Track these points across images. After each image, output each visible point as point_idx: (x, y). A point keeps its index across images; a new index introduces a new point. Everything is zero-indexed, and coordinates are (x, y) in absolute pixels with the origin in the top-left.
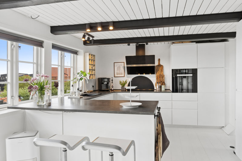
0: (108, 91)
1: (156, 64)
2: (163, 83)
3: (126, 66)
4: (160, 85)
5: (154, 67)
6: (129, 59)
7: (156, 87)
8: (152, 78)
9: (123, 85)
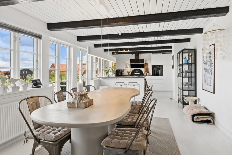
0: (122, 76)
1: (145, 63)
2: (148, 72)
3: (130, 63)
4: (146, 73)
5: (143, 64)
6: (132, 61)
7: (145, 74)
8: (143, 70)
9: (129, 73)
